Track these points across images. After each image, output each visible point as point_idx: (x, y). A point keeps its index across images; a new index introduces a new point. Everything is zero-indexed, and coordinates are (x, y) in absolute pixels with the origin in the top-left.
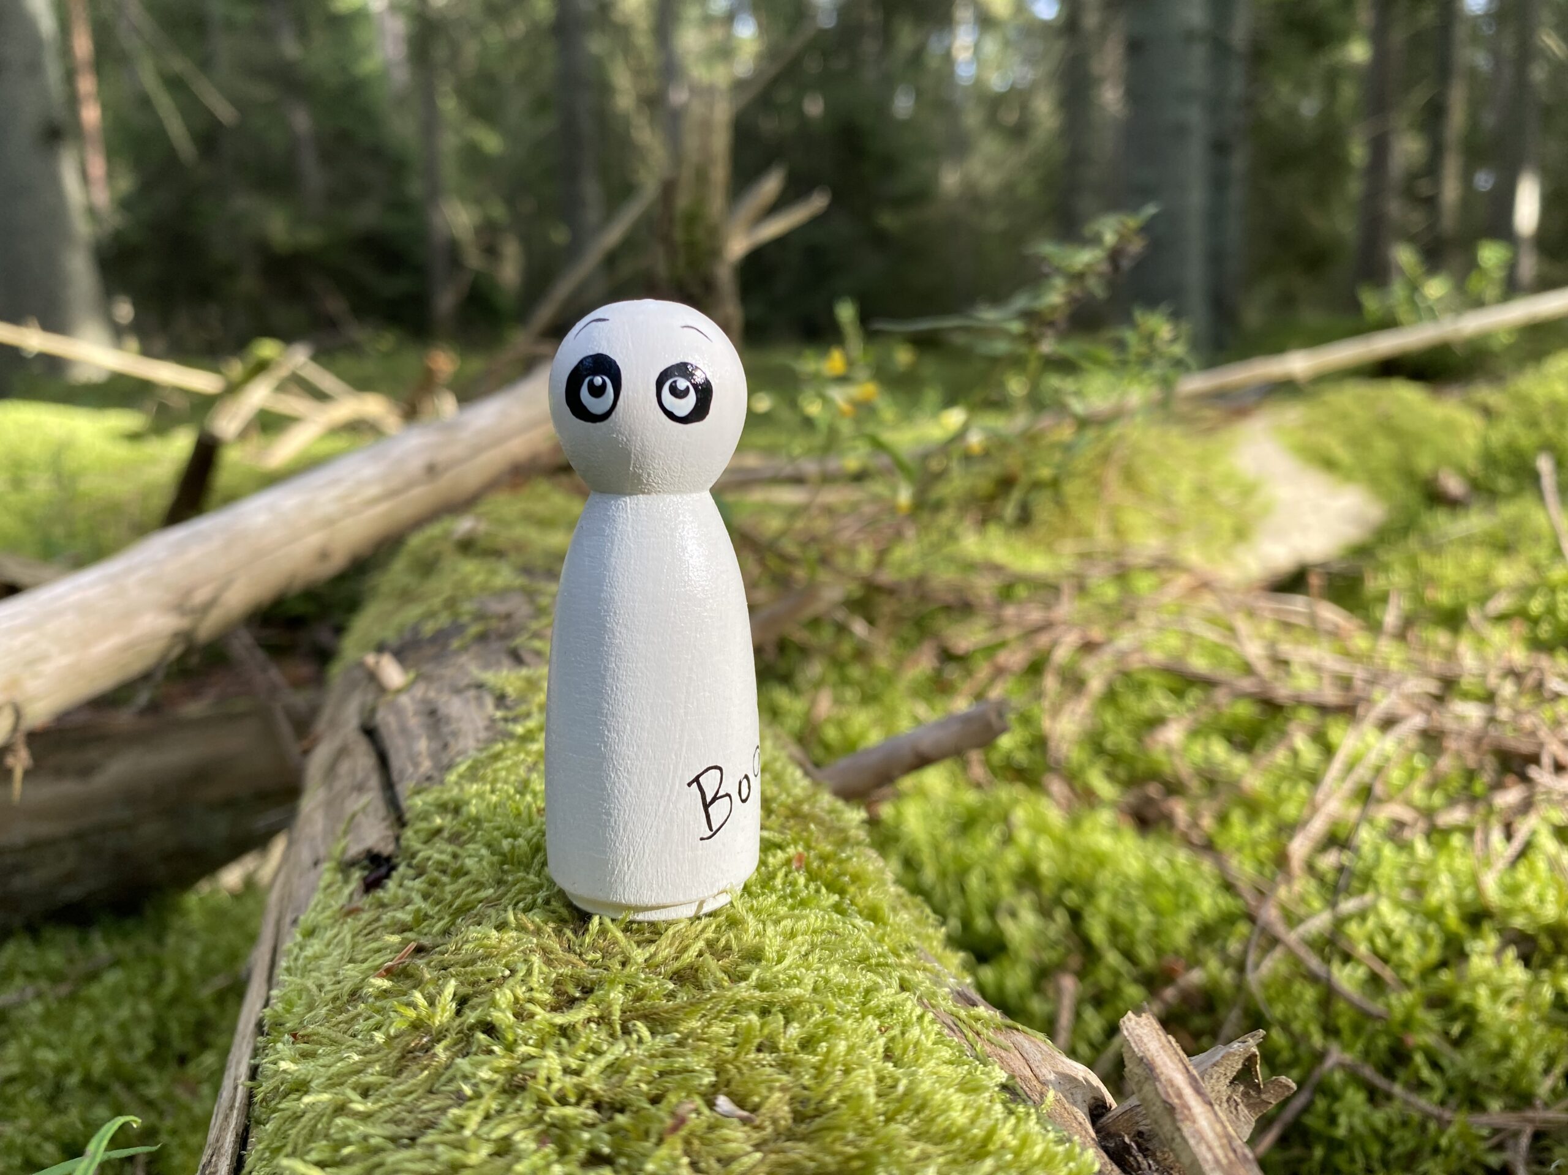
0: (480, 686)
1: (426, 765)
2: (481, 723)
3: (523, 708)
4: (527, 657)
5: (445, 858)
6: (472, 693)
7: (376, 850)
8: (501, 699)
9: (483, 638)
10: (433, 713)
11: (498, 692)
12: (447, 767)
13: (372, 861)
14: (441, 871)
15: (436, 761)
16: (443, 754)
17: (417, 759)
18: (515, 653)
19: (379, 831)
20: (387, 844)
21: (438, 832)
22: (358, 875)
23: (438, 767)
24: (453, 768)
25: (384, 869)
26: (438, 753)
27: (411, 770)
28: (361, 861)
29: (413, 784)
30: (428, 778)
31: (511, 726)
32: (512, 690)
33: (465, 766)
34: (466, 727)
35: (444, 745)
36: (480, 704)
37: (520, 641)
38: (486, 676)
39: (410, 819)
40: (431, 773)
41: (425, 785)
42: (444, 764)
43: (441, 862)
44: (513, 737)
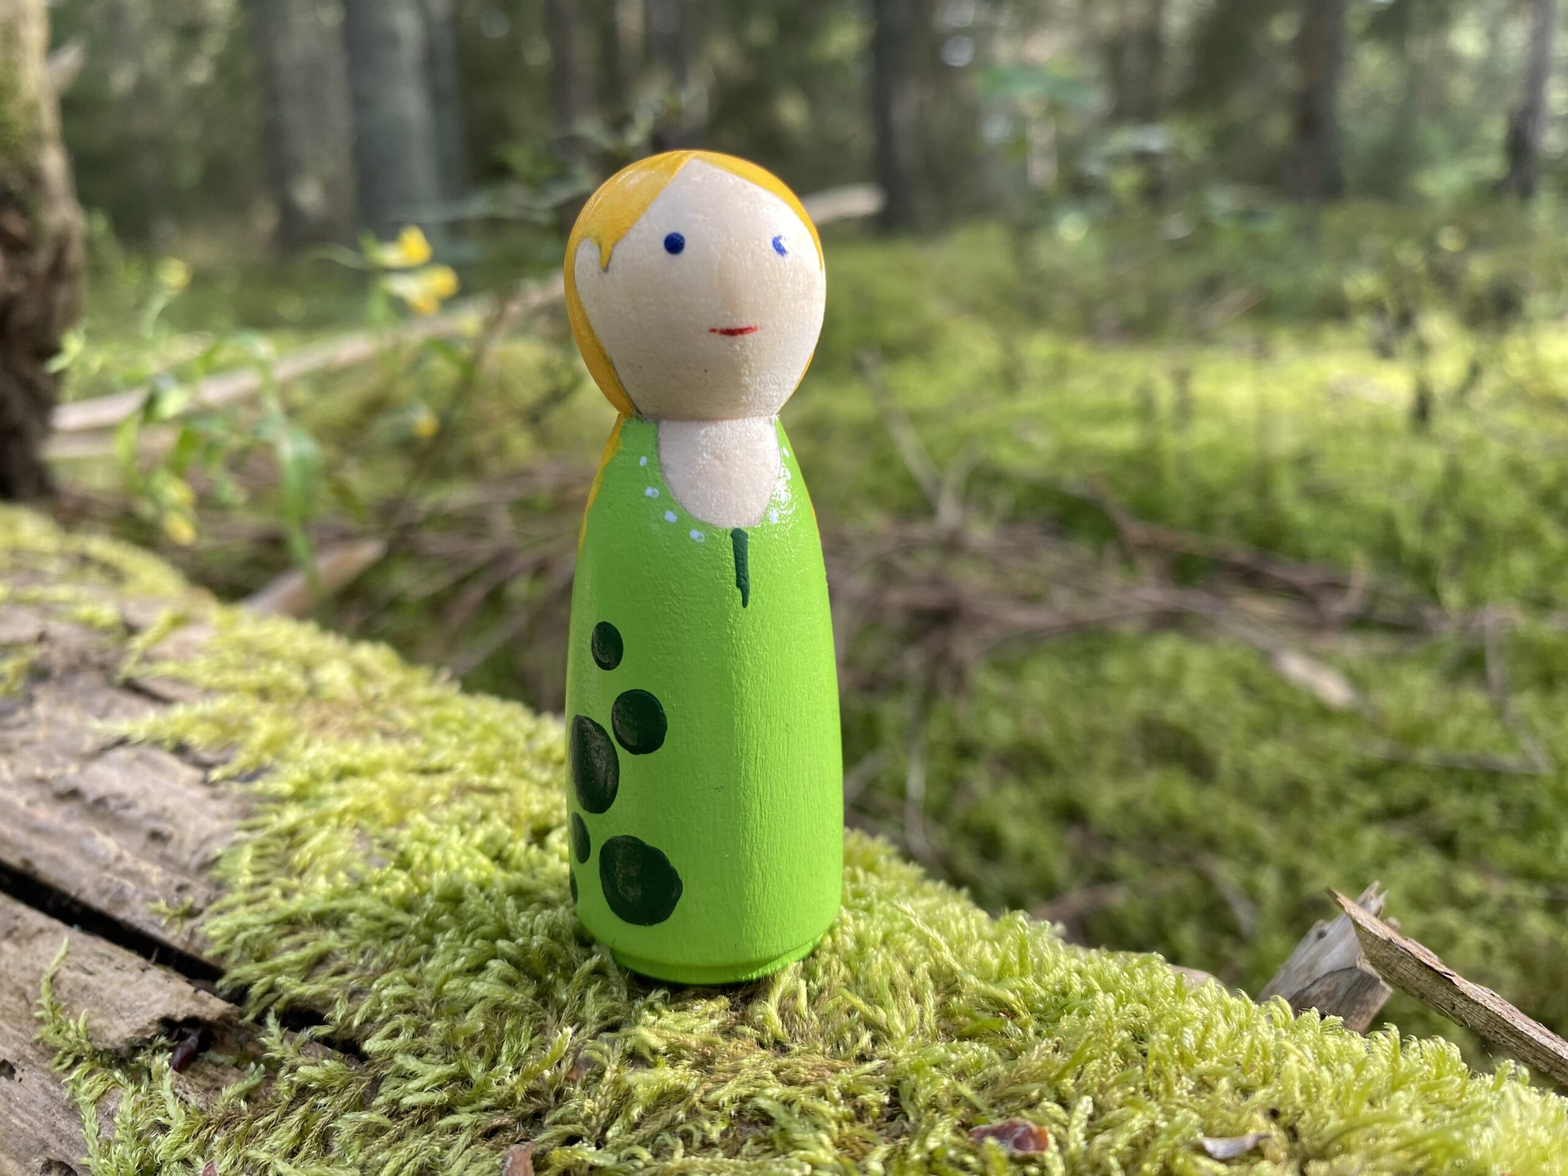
0: (122, 742)
1: (155, 874)
2: (199, 793)
3: (241, 759)
4: (166, 690)
5: (401, 990)
6: (122, 754)
7: (181, 1016)
8: (181, 750)
9: (39, 674)
10: (74, 794)
11: (168, 744)
12: (208, 865)
13: (169, 1036)
14: (406, 1012)
15: (165, 860)
16: (170, 850)
17: (120, 867)
18: (133, 687)
19: (159, 987)
20: (202, 1002)
21: (322, 959)
22: (161, 1061)
23: (184, 869)
24: (223, 864)
25: (192, 1040)
26: (157, 849)
27: (130, 885)
28: (150, 1041)
29: (162, 905)
30: (181, 889)
31: (258, 786)
32: (196, 738)
33: (247, 855)
34: (170, 802)
35: (156, 836)
36: (156, 766)
37: (129, 668)
38: (122, 726)
39: (224, 955)
40: (178, 880)
41: (189, 899)
42: (195, 861)
43: (399, 999)
44: (280, 800)
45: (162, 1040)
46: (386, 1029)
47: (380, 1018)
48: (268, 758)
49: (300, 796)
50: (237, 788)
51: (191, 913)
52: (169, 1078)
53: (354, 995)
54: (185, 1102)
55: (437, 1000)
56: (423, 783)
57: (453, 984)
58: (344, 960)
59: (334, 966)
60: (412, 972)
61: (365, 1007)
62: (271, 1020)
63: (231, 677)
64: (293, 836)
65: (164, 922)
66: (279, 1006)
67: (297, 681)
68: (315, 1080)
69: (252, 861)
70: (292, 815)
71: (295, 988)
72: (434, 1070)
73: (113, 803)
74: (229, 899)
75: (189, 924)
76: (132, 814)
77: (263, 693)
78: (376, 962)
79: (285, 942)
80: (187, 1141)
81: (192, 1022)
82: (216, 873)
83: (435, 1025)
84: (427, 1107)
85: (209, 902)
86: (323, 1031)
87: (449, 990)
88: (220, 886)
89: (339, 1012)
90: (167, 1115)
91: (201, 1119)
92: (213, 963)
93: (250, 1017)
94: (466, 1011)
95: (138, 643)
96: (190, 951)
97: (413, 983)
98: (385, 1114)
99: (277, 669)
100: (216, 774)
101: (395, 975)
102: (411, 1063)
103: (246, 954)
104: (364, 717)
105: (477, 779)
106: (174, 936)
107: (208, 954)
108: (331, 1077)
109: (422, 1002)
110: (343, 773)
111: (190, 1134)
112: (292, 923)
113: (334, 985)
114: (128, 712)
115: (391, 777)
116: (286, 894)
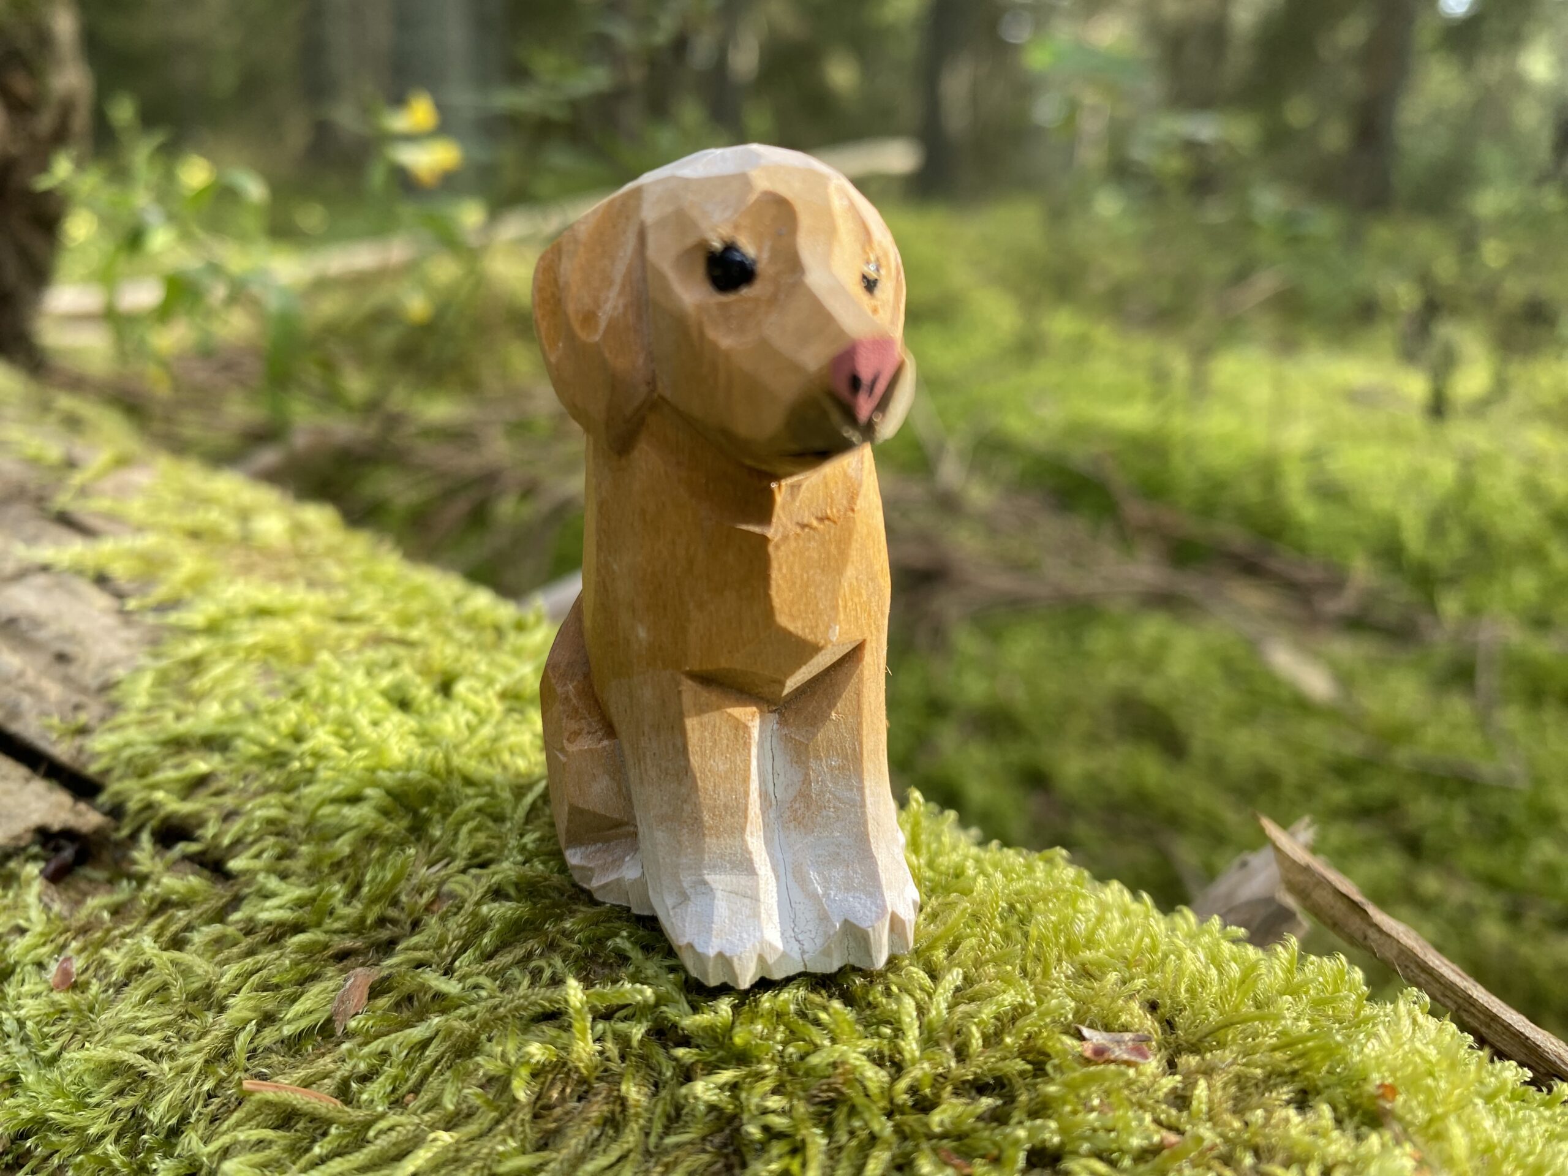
0: (45, 568)
1: (54, 691)
2: (111, 621)
3: (160, 592)
4: (98, 523)
5: (274, 812)
6: (41, 580)
7: (56, 827)
8: (102, 580)
11: (89, 573)
12: (106, 687)
13: (44, 845)
14: (278, 834)
15: (67, 681)
16: (73, 670)
17: (21, 683)
18: (67, 521)
19: (39, 797)
20: (79, 814)
21: (201, 781)
22: (32, 869)
23: (84, 690)
24: (123, 687)
25: (68, 853)
26: (59, 670)
27: (27, 701)
28: (24, 849)
29: (55, 720)
30: (77, 707)
31: (173, 618)
32: (119, 570)
33: (147, 680)
34: (82, 627)
35: (62, 658)
36: (73, 593)
37: (63, 500)
38: (46, 553)
39: (107, 772)
40: (76, 698)
41: (83, 718)
42: (93, 683)
43: (271, 822)
44: (191, 632)
45: (35, 849)
46: (254, 849)
47: (250, 839)
48: (188, 594)
49: (212, 629)
50: (151, 619)
51: (83, 731)
52: (37, 886)
53: (228, 816)
54: (47, 908)
55: (309, 826)
56: (337, 630)
57: (327, 810)
58: (225, 781)
59: (214, 786)
60: (290, 799)
61: (235, 828)
62: (145, 838)
63: (165, 517)
64: (196, 665)
65: (54, 736)
66: (154, 823)
67: (231, 528)
68: (177, 892)
69: (153, 685)
70: (198, 646)
71: (172, 804)
72: (294, 892)
73: (24, 625)
74: (122, 718)
75: (78, 741)
76: (42, 635)
77: (195, 535)
78: (255, 786)
79: (169, 762)
80: (44, 944)
81: (68, 834)
82: (114, 695)
83: (304, 849)
84: (281, 924)
85: (103, 719)
86: (193, 847)
87: (323, 816)
88: (115, 707)
89: (209, 831)
90: (28, 920)
91: (61, 925)
92: (97, 779)
93: (125, 832)
94: (338, 837)
95: (77, 479)
96: (76, 766)
97: (289, 808)
98: (241, 930)
99: (214, 516)
100: (132, 604)
101: (273, 798)
102: (273, 883)
103: (130, 771)
104: (292, 566)
105: (394, 631)
106: (62, 750)
107: (93, 768)
108: (193, 892)
109: (295, 826)
110: (261, 613)
111: (46, 939)
112: (178, 745)
113: (212, 805)
114: (57, 543)
115: (307, 621)
116: (179, 717)
